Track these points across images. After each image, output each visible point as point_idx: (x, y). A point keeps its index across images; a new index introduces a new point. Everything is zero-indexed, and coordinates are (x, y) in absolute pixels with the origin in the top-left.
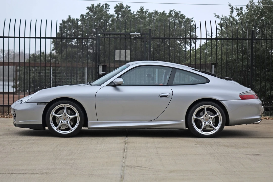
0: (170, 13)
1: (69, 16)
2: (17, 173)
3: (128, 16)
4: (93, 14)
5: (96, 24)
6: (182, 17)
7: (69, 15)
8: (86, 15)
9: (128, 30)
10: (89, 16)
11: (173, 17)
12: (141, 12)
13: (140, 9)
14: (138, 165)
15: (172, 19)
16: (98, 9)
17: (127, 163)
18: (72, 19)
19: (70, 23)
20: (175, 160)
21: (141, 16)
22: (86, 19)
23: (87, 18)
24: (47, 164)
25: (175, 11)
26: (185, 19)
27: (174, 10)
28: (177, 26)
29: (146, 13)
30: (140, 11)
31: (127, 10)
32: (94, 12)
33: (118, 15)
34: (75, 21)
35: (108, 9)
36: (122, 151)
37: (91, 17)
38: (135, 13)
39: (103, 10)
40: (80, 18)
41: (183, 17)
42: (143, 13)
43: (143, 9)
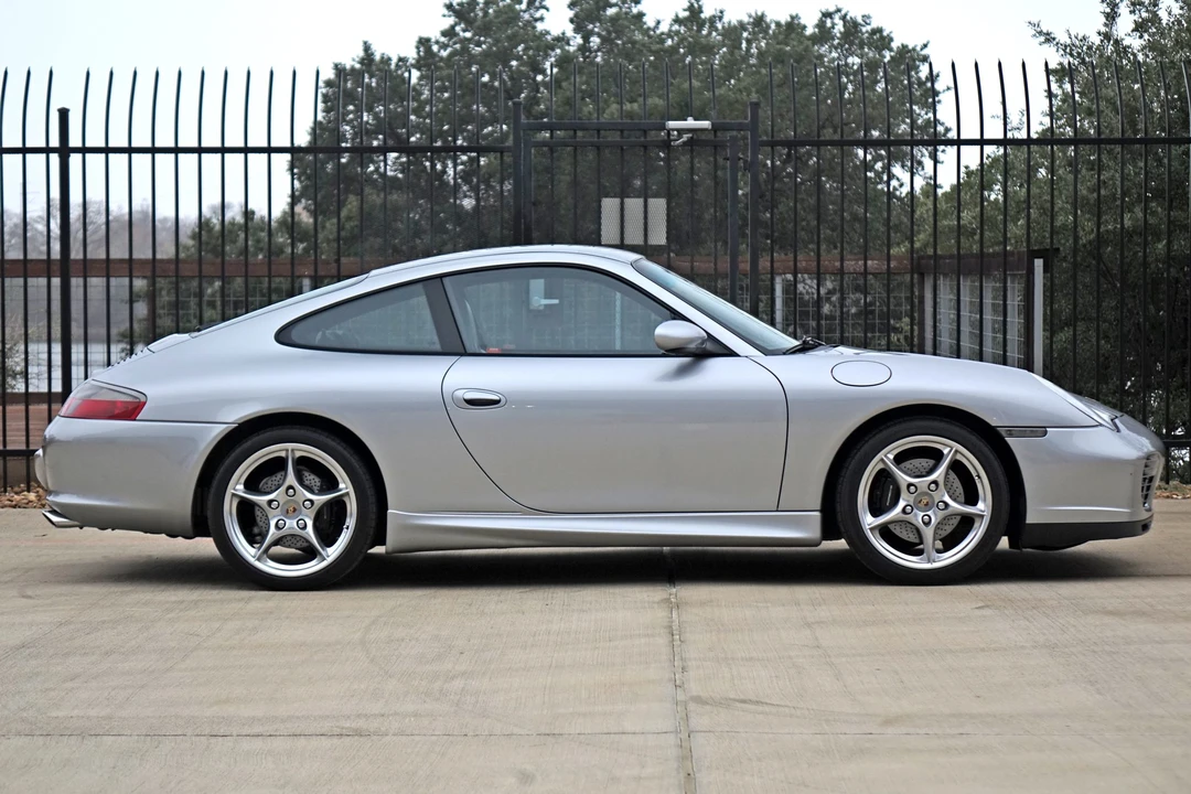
0: (821, 25)
1: (367, 47)
2: (235, 733)
3: (634, 43)
4: (474, 35)
5: (486, 78)
6: (878, 40)
7: (365, 43)
8: (443, 39)
9: (635, 106)
10: (458, 46)
11: (836, 42)
12: (692, 22)
13: (685, 10)
14: (742, 697)
15: (831, 52)
16: (495, 11)
17: (695, 688)
18: (377, 57)
19: (370, 78)
20: (897, 673)
21: (690, 42)
22: (442, 59)
23: (444, 54)
24: (352, 696)
25: (846, 15)
26: (891, 50)
27: (839, 10)
28: (855, 81)
29: (713, 27)
30: (686, 19)
31: (626, 13)
32: (478, 28)
33: (586, 39)
34: (393, 67)
35: (542, 11)
36: (662, 641)
37: (465, 50)
38: (664, 28)
39: (516, 16)
40: (416, 56)
41: (881, 40)
42: (701, 24)
43: (700, 7)
